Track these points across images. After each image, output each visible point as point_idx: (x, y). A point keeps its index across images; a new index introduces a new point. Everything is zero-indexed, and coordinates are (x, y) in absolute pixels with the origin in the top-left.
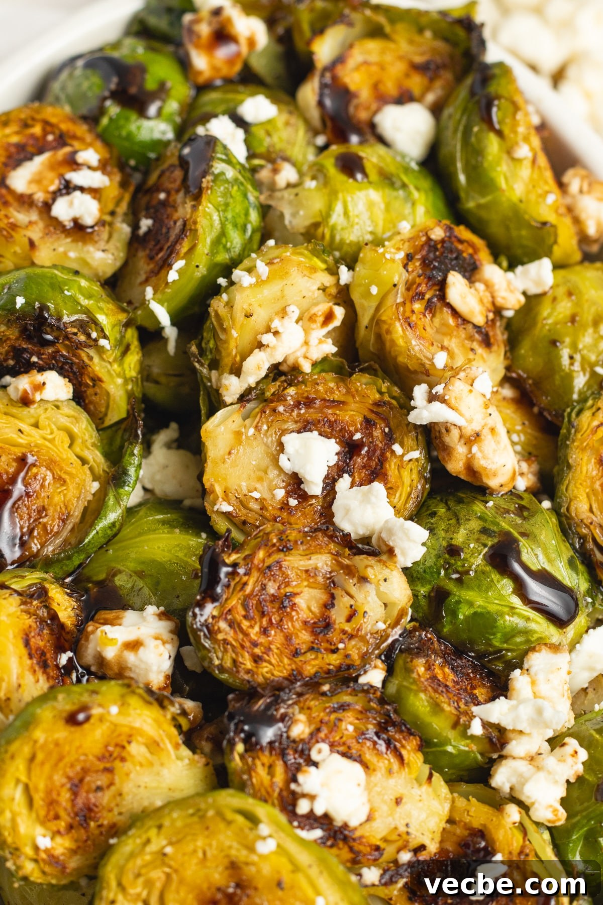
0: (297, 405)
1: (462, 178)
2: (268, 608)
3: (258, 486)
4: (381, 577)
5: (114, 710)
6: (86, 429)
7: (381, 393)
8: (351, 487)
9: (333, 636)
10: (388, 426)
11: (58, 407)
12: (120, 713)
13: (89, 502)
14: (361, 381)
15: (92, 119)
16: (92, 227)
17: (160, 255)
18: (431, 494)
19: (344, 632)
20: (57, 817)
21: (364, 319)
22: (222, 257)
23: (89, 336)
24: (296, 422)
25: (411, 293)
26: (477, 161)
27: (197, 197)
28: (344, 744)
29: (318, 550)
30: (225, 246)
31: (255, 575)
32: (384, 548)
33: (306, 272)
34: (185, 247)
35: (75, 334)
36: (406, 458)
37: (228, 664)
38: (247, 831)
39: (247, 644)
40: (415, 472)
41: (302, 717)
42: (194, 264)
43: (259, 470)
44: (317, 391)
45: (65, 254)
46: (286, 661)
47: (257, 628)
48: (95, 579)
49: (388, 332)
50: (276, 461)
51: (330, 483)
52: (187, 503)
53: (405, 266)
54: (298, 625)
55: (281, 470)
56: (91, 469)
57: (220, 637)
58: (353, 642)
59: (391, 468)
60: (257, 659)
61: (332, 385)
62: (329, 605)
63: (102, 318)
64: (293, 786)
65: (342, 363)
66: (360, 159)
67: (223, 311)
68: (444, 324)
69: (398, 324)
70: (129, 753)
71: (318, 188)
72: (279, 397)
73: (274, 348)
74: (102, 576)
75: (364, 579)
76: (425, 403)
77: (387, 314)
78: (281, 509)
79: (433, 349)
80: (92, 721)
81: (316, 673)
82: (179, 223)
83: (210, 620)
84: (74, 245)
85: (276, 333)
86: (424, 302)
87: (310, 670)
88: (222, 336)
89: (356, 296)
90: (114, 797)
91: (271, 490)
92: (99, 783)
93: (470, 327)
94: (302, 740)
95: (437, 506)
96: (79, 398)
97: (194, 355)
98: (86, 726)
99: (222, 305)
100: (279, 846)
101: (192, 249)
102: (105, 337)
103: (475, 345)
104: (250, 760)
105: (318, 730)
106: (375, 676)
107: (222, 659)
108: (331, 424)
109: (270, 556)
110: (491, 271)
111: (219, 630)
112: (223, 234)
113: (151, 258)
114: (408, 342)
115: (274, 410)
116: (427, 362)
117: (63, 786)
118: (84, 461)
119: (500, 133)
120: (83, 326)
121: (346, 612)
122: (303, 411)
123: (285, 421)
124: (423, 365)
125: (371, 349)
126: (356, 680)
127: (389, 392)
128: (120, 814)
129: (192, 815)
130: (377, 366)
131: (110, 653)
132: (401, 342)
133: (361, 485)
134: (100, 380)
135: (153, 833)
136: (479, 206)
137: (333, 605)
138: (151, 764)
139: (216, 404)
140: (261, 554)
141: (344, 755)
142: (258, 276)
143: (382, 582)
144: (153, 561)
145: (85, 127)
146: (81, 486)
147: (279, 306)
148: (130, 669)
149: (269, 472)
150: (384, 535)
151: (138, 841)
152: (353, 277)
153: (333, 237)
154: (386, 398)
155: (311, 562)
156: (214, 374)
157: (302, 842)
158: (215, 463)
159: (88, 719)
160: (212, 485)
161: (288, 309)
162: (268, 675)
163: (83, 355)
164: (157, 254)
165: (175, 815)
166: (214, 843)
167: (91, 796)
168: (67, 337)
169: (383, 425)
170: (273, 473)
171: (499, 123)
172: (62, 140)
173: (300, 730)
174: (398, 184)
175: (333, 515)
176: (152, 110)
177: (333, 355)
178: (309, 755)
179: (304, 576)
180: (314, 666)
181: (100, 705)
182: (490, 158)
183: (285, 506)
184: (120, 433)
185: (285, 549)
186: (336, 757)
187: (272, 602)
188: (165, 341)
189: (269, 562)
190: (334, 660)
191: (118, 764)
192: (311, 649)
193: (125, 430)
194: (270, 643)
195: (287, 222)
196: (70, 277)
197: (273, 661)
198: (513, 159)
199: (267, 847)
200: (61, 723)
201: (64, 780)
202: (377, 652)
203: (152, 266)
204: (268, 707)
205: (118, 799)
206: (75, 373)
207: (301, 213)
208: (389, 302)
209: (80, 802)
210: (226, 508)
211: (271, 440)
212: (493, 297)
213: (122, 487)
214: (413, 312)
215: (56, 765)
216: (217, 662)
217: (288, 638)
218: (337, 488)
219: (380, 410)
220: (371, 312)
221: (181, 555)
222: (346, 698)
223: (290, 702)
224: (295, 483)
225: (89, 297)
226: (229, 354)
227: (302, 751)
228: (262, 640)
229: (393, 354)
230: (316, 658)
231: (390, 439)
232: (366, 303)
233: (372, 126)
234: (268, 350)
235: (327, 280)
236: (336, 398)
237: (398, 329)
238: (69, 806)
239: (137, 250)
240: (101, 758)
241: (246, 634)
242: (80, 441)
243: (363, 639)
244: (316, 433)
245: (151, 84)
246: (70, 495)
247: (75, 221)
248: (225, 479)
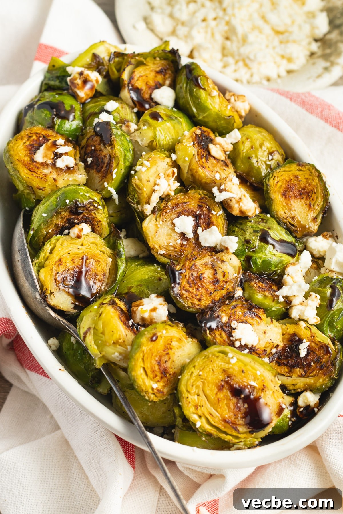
0: (173, 208)
1: (194, 110)
2: (196, 281)
3: (170, 241)
4: (228, 258)
5: (164, 332)
6: (100, 240)
7: (200, 194)
8: (203, 231)
9: (221, 284)
10: (207, 205)
11: (87, 236)
12: (166, 333)
13: (110, 266)
14: (192, 192)
15: (51, 127)
16: (73, 167)
17: (103, 170)
18: (228, 225)
19: (224, 281)
20: (156, 376)
21: (185, 170)
22: (128, 164)
23: (94, 206)
24: (175, 214)
25: (199, 156)
26: (199, 101)
27: (111, 145)
28: (240, 319)
29: (205, 256)
30: (127, 159)
31: (188, 271)
32: (223, 248)
33: (162, 160)
34: (114, 165)
35: (89, 207)
36: (218, 215)
37: (190, 305)
38: (225, 357)
39: (194, 296)
40: (222, 219)
41: (223, 314)
42: (120, 169)
43: (168, 235)
44: (178, 201)
45: (68, 180)
46: (209, 298)
47: (195, 290)
48: (123, 292)
49: (196, 172)
50: (173, 230)
51: (195, 232)
52: (141, 256)
53: (194, 147)
54: (208, 284)
55: (176, 233)
56: (107, 254)
57: (184, 296)
58: (228, 284)
59: (213, 219)
60: (199, 300)
61: (182, 197)
62: (215, 273)
63: (96, 199)
64: (231, 338)
65: (182, 188)
66: (158, 113)
67: (138, 183)
68: (213, 164)
69: (199, 168)
70: (172, 346)
71: (148, 128)
72: (166, 207)
73: (160, 190)
74: (126, 291)
75: (223, 261)
76: (219, 193)
77: (194, 166)
78: (181, 247)
79: (214, 173)
80: (159, 338)
81: (220, 298)
82: (108, 156)
83: (179, 292)
84: (70, 175)
85: (158, 185)
86: (205, 158)
87: (217, 298)
88: (140, 192)
89: (180, 163)
90: (172, 363)
91: (175, 241)
92: (165, 360)
93: (220, 162)
94: (227, 322)
95: (233, 228)
96: (93, 230)
97: (131, 202)
98: (157, 340)
99: (137, 180)
100: (237, 359)
101: (118, 164)
102: (100, 205)
103: (224, 168)
104: (213, 335)
105: (230, 317)
106: (239, 293)
107: (188, 304)
108: (187, 211)
109: (190, 263)
110: (219, 139)
111: (183, 294)
112: (125, 155)
113: (99, 172)
114: (205, 174)
115: (166, 213)
116: (213, 178)
117: (155, 364)
118: (104, 253)
119: (204, 89)
120: (90, 203)
121: (222, 274)
122: (176, 210)
123: (171, 215)
124: (212, 180)
125: (190, 180)
126: (233, 296)
127: (203, 193)
128: (175, 368)
129: (204, 359)
130: (195, 186)
131: (146, 315)
132: (203, 175)
133: (206, 229)
134: (100, 221)
135: (193, 369)
136: (204, 117)
137: (216, 273)
138: (180, 347)
139: (143, 217)
140: (187, 263)
141: (242, 322)
142: (147, 167)
143: (229, 260)
144: (143, 280)
145: (51, 131)
146: (105, 262)
147: (157, 174)
148: (155, 319)
149: (172, 235)
150: (222, 244)
151: (189, 374)
152: (177, 157)
153: (160, 144)
154: (203, 196)
155: (204, 261)
156: (139, 206)
157: (244, 354)
158: (153, 238)
159: (157, 338)
160: (154, 246)
161: (160, 175)
162: (205, 304)
163: (93, 213)
164: (102, 170)
165: (198, 360)
166: (215, 365)
167: (164, 365)
168: (87, 209)
169: (205, 206)
170: (174, 235)
171: (202, 85)
172: (46, 139)
173: (225, 319)
174: (174, 118)
175: (200, 243)
176: (71, 117)
177: (178, 186)
178: (231, 326)
179: (204, 266)
180: (218, 296)
181: (159, 332)
182: (203, 99)
183: (182, 245)
184: (111, 238)
185: (194, 259)
186: (240, 324)
187: (196, 279)
188: (114, 200)
189: (191, 265)
190: (224, 292)
191: (170, 351)
192: (215, 291)
193: (113, 236)
194: (201, 293)
195: (140, 144)
196: (78, 187)
197: (205, 299)
198: (212, 97)
199: (233, 361)
200: (149, 343)
201: (155, 362)
202: (237, 284)
203: (101, 174)
204: (211, 315)
205: (173, 363)
206: (91, 221)
207: (145, 139)
208: (194, 161)
209: (162, 368)
210: (162, 252)
211: (169, 224)
212: (223, 148)
213: (121, 257)
214: (203, 162)
215: (151, 357)
216: (186, 306)
217: (206, 290)
218: (198, 233)
219: (202, 201)
220: (188, 167)
221: (151, 274)
222: (234, 303)
223: (218, 310)
224: (183, 235)
225: (88, 193)
226: (144, 198)
227: (228, 326)
228: (198, 293)
229: (200, 179)
230: (217, 293)
231: (209, 210)
232: (184, 164)
233: (152, 99)
234: (157, 191)
235: (168, 160)
236: (185, 201)
237: (200, 171)
238: (159, 370)
239: (89, 171)
240: (164, 351)
241: (192, 293)
242: (99, 245)
243: (230, 282)
244: (183, 216)
245: (68, 108)
246: (103, 266)
247: (67, 166)
248: (157, 242)
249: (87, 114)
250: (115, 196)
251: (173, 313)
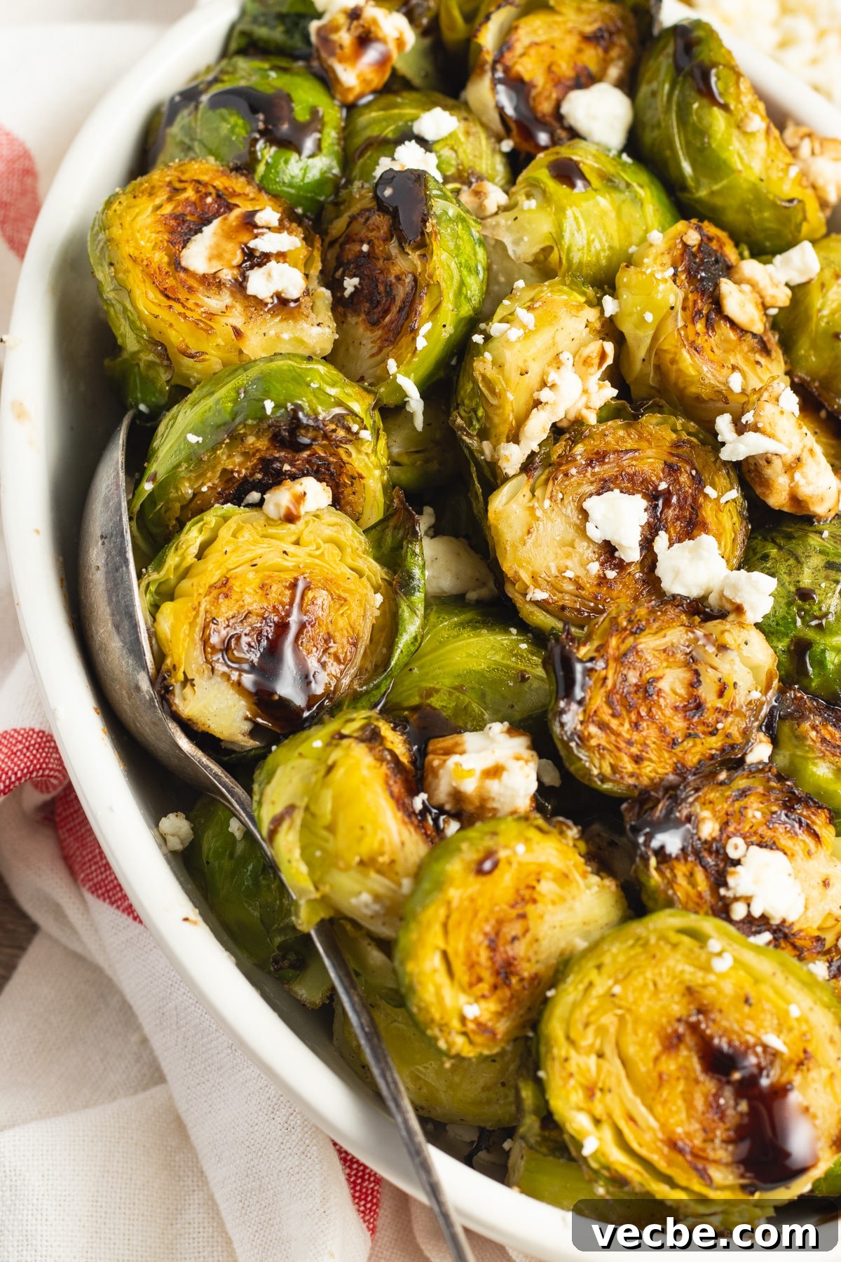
0: (590, 463)
1: (687, 168)
2: (633, 699)
3: (569, 563)
4: (741, 641)
5: (521, 848)
6: (353, 535)
7: (675, 431)
8: (671, 545)
9: (710, 717)
10: (693, 467)
11: (317, 516)
12: (527, 851)
13: (377, 618)
14: (651, 421)
15: (246, 167)
16: (297, 300)
17: (388, 319)
18: (750, 536)
19: (718, 710)
20: (480, 980)
21: (640, 350)
22: (466, 310)
23: (348, 430)
24: (592, 483)
25: (688, 313)
26: (703, 143)
27: (423, 245)
28: (755, 833)
29: (670, 624)
30: (466, 297)
31: (612, 665)
32: (728, 607)
33: (574, 312)
34: (425, 308)
35: (334, 431)
36: (723, 500)
37: (607, 770)
38: (697, 950)
39: (623, 745)
40: (735, 514)
41: (706, 814)
42: (441, 323)
43: (564, 545)
44: (607, 443)
45: (278, 336)
46: (666, 755)
47: (627, 726)
48: (406, 704)
49: (673, 361)
50: (582, 531)
51: (647, 544)
52: (472, 596)
53: (675, 281)
54: (668, 712)
55: (589, 540)
56: (369, 579)
57: (593, 742)
58: (730, 719)
59: (708, 513)
60: (638, 760)
61: (621, 433)
62: (695, 682)
63: (357, 407)
64: (723, 891)
65: (623, 405)
66: (576, 164)
67: (491, 373)
68: (727, 341)
69: (685, 353)
70: (540, 894)
71: (539, 207)
72: (567, 459)
73: (555, 403)
74: (415, 701)
75: (722, 648)
76: (735, 435)
77: (669, 341)
78: (599, 585)
79: (725, 371)
80: (502, 866)
81: (700, 761)
82: (409, 279)
83: (579, 727)
84: (284, 324)
85: (553, 387)
86: (703, 321)
87: (692, 760)
88: (494, 401)
89: (627, 328)
90: (531, 944)
91: (584, 565)
92: (513, 933)
93: (749, 337)
94: (714, 839)
95: (764, 547)
96: (337, 502)
97: (462, 429)
98: (497, 873)
99: (489, 365)
100: (735, 960)
101: (436, 309)
102: (365, 428)
103: (758, 357)
104: (668, 874)
105: (726, 824)
106: (760, 751)
107: (600, 768)
108: (631, 478)
109: (623, 642)
110: (750, 267)
111: (590, 736)
112: (462, 284)
113: (374, 324)
114: (699, 371)
115: (566, 475)
116: (722, 387)
117: (480, 944)
118: (361, 575)
119: (725, 107)
120: (339, 419)
121: (715, 688)
122: (597, 469)
123: (580, 485)
124: (720, 392)
125: (651, 383)
126: (741, 761)
127: (684, 428)
128: (537, 962)
129: (633, 946)
130: (663, 402)
131: (469, 786)
132: (692, 372)
133: (680, 541)
134: (361, 477)
135: (593, 975)
136: (712, 193)
137: (699, 681)
138: (563, 899)
139: (493, 479)
140: (614, 642)
141: (760, 845)
142: (524, 327)
143: (743, 646)
144: (470, 672)
145: (242, 180)
146: (363, 603)
147: (552, 354)
148: (493, 799)
149: (576, 545)
150: (727, 593)
151: (581, 987)
152: (620, 306)
153: (569, 261)
154: (685, 436)
155: (667, 639)
156: (486, 446)
157: (756, 948)
158: (515, 547)
159: (496, 865)
160: (516, 572)
161: (561, 357)
162: (653, 775)
163: (341, 451)
164: (383, 318)
165: (614, 950)
166: (664, 971)
167: (508, 948)
168: (325, 436)
169: (688, 468)
170: (582, 546)
171: (721, 94)
172: (224, 203)
173: (709, 829)
174: (622, 186)
175: (659, 580)
176: (309, 144)
177: (613, 399)
178: (726, 854)
179: (663, 656)
180: (694, 754)
181: (506, 847)
182: (719, 136)
183: (602, 580)
184: (389, 532)
185: (637, 631)
186: (754, 849)
187: (636, 692)
188: (411, 416)
189: (623, 648)
190: (715, 743)
191: (530, 909)
192: (688, 736)
193: (395, 528)
194: (646, 738)
195: (510, 253)
196: (305, 365)
197: (654, 758)
198: (745, 133)
199: (723, 964)
200: (472, 878)
201: (481, 938)
202: (756, 724)
203: (379, 333)
204: (670, 811)
205: (535, 946)
206: (332, 474)
207: (526, 239)
208: (669, 328)
209: (499, 958)
210: (540, 595)
211: (570, 510)
212: (762, 297)
213: (413, 594)
214: (698, 334)
215: (471, 923)
216: (595, 772)
217: (662, 730)
218: (656, 550)
219: (680, 451)
220: (648, 341)
221: (498, 658)
222: (742, 783)
223: (691, 800)
224: (608, 550)
225: (333, 385)
226: (505, 421)
227: (717, 852)
228: (636, 736)
229: (681, 385)
230: (695, 745)
231: (699, 482)
232: (640, 333)
233: (558, 116)
234: (548, 407)
235: (591, 314)
236: (629, 446)
237: (686, 357)
238: (489, 964)
239: (345, 315)
240: (513, 906)
241: (618, 735)
242: (349, 550)
243: (738, 713)
244: (617, 491)
245: (301, 115)
246: (354, 616)
247: (278, 295)
248: (529, 563)
249: (359, 141)
250: (416, 404)
251: (552, 787)
